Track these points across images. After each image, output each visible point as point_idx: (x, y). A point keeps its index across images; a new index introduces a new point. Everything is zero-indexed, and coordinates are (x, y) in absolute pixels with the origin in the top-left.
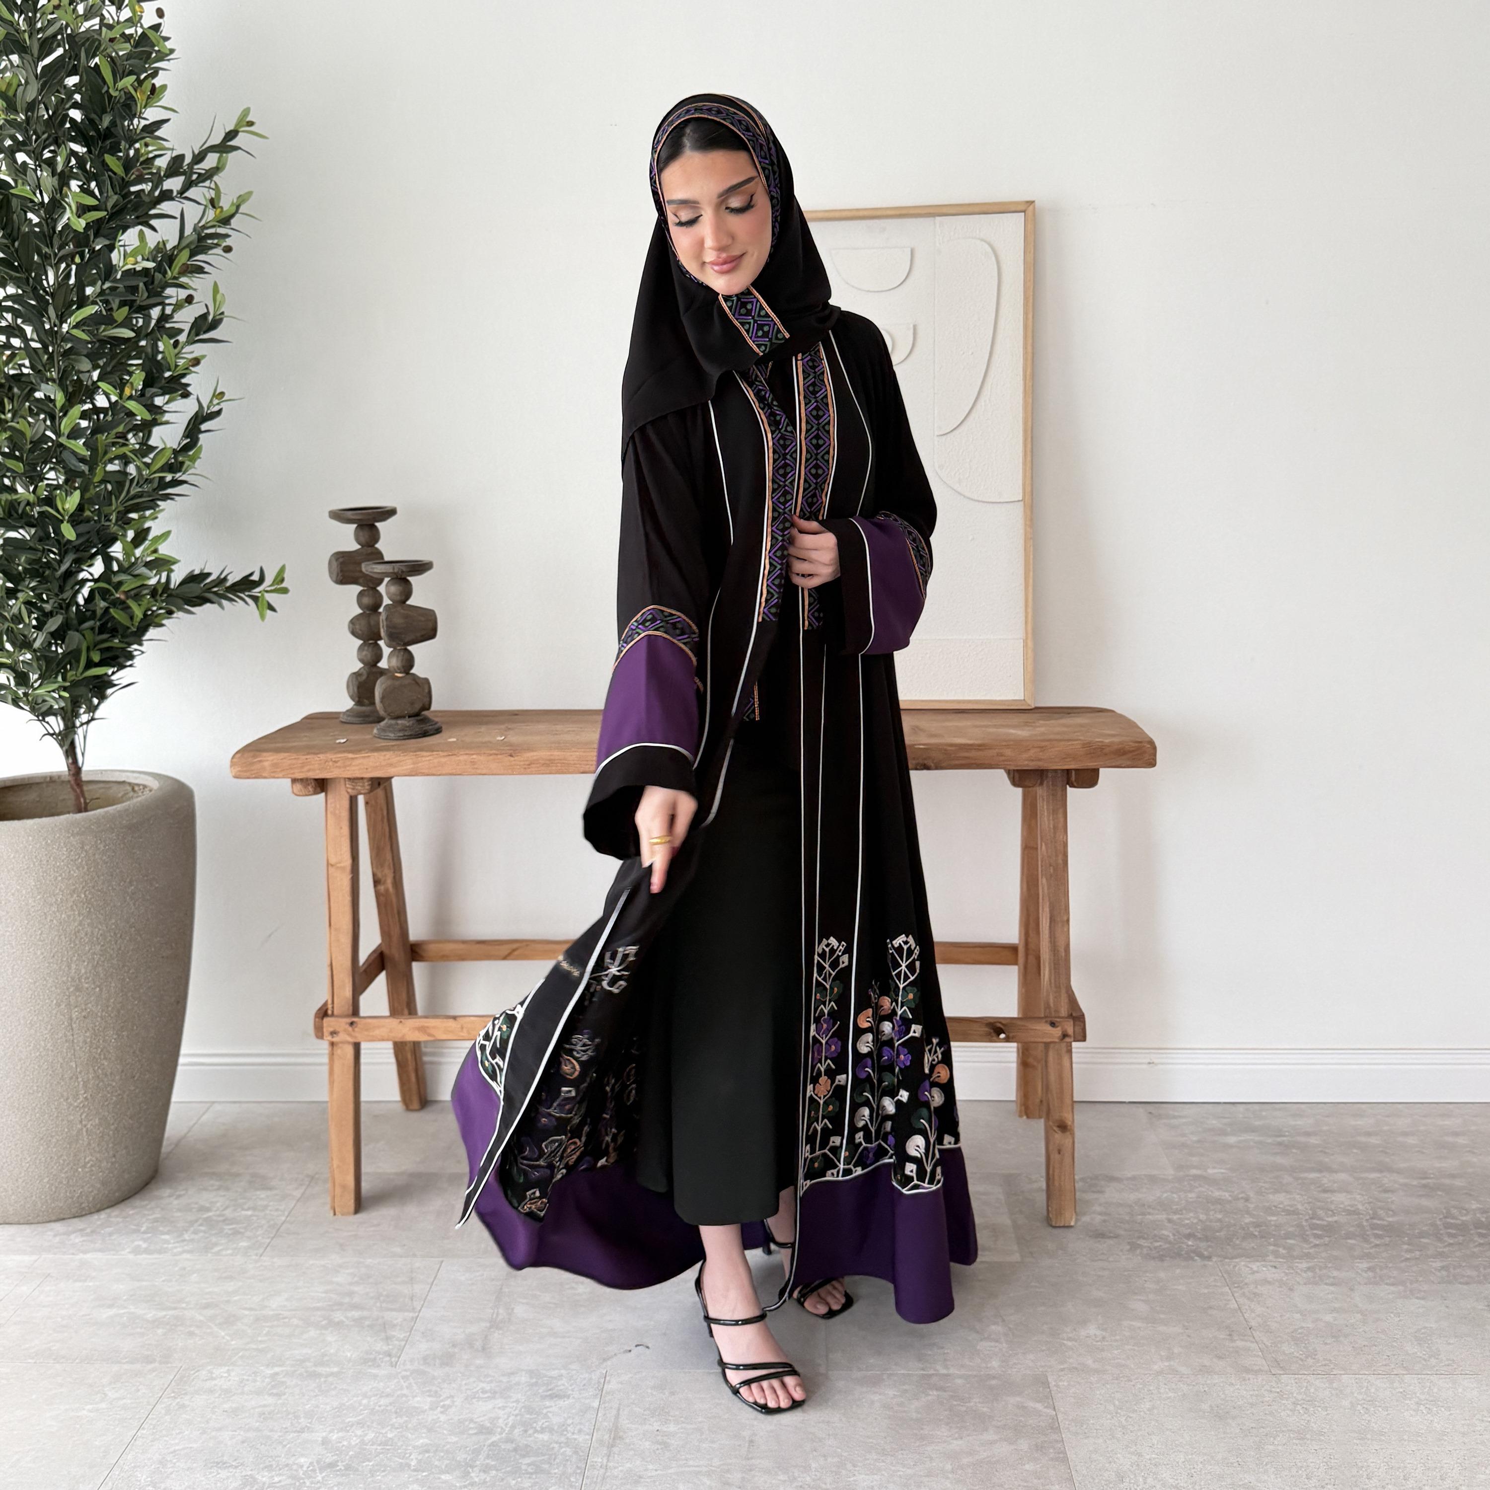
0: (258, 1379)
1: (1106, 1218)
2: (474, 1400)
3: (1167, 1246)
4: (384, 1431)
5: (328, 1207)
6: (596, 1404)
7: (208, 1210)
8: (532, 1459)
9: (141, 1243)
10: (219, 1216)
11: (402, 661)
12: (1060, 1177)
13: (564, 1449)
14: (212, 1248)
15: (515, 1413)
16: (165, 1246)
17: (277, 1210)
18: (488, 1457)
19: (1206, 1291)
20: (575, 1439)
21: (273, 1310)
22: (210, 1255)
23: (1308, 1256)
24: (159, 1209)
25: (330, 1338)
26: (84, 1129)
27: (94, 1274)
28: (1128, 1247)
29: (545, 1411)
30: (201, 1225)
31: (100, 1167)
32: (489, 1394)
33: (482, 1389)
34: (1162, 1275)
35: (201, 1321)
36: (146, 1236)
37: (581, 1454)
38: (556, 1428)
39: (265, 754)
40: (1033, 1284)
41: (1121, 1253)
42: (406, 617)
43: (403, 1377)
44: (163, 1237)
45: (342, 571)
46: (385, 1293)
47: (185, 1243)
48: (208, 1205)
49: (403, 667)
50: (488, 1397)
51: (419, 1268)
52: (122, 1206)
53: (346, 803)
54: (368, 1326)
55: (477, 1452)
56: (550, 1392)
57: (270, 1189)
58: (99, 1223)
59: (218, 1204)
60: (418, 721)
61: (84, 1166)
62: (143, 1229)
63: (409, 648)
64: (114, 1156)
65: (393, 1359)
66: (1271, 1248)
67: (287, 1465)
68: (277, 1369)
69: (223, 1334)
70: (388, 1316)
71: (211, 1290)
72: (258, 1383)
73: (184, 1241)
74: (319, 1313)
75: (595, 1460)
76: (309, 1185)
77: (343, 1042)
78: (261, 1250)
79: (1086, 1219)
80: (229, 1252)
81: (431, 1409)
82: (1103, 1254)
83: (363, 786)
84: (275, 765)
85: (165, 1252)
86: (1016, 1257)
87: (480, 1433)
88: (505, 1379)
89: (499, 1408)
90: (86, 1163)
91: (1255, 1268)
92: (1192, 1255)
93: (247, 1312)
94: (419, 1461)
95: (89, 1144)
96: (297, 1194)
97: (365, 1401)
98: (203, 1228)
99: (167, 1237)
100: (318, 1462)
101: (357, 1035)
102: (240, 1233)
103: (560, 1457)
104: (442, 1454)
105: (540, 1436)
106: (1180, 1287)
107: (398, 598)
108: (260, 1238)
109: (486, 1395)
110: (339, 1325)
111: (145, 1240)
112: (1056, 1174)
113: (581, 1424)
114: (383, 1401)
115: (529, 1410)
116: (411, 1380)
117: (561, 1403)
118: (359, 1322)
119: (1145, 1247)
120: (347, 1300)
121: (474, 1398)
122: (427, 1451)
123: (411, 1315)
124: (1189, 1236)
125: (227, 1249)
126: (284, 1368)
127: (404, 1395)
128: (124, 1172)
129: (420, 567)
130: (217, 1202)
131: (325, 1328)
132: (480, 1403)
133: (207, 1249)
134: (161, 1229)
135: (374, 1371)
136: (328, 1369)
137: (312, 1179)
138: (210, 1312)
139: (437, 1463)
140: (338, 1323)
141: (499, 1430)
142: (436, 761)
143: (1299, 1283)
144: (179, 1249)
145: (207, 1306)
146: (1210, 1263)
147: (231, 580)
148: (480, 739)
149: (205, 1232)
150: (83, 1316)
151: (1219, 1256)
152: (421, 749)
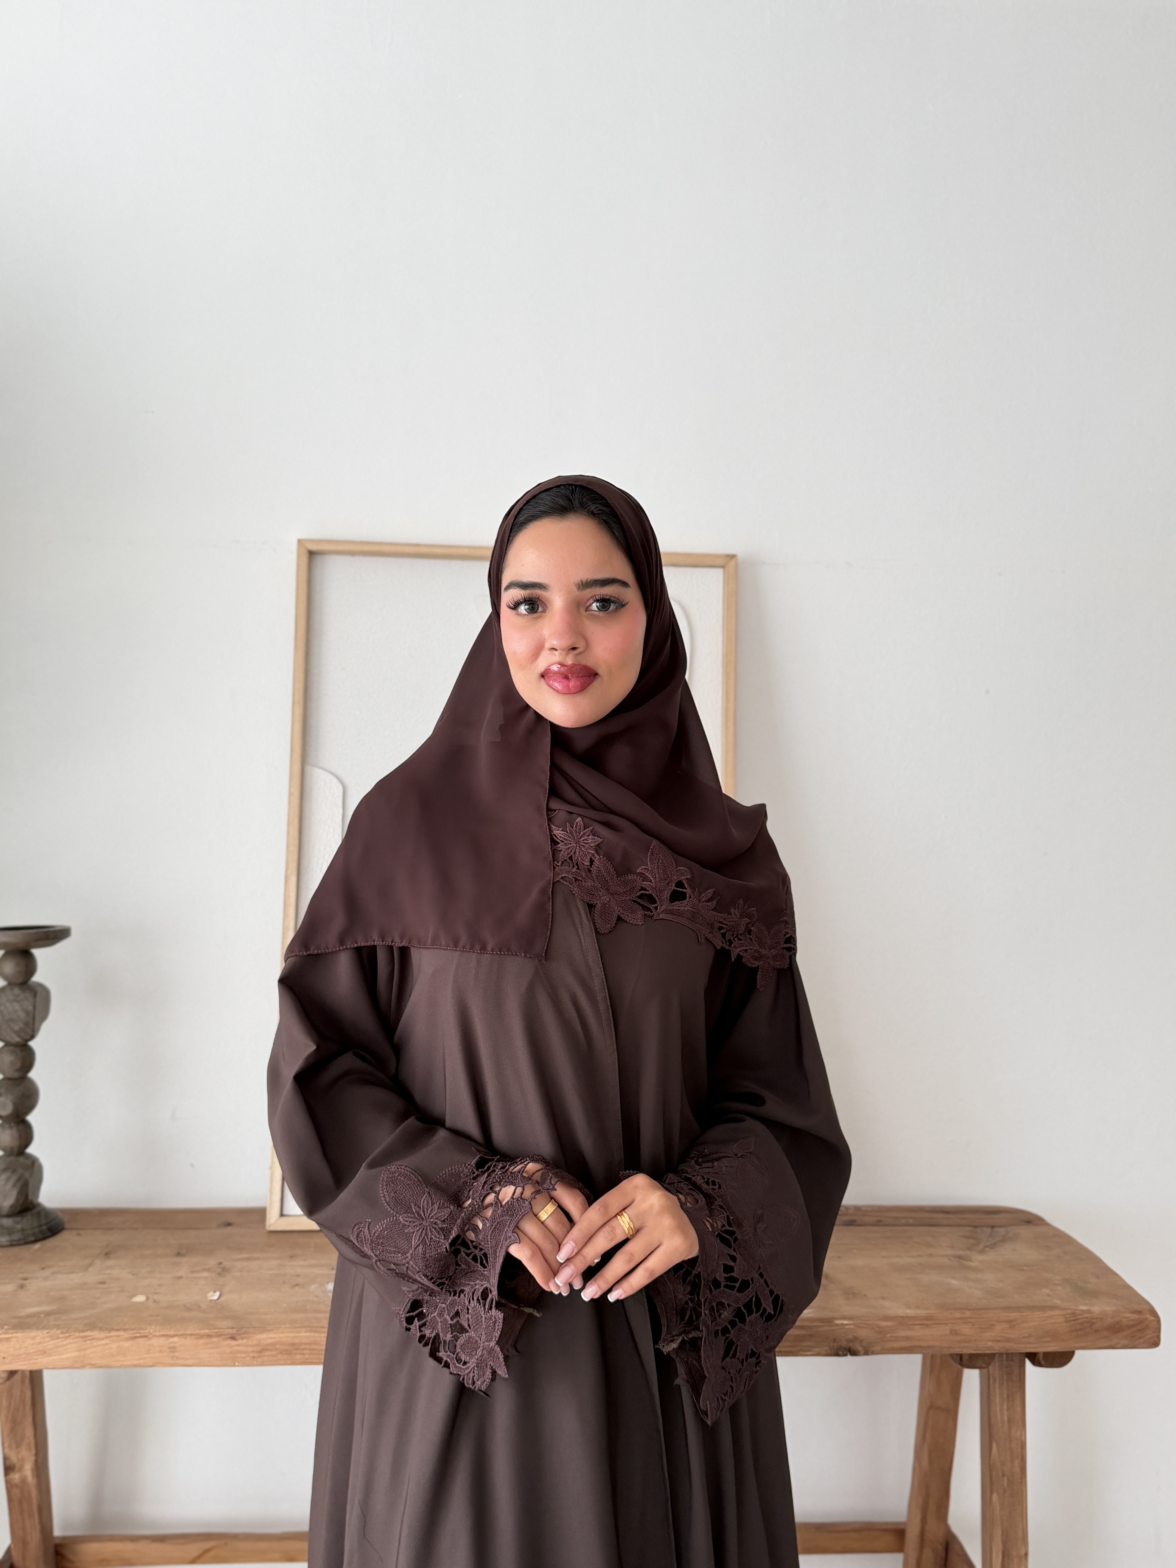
142: (114, 1346)
152: (92, 1326)
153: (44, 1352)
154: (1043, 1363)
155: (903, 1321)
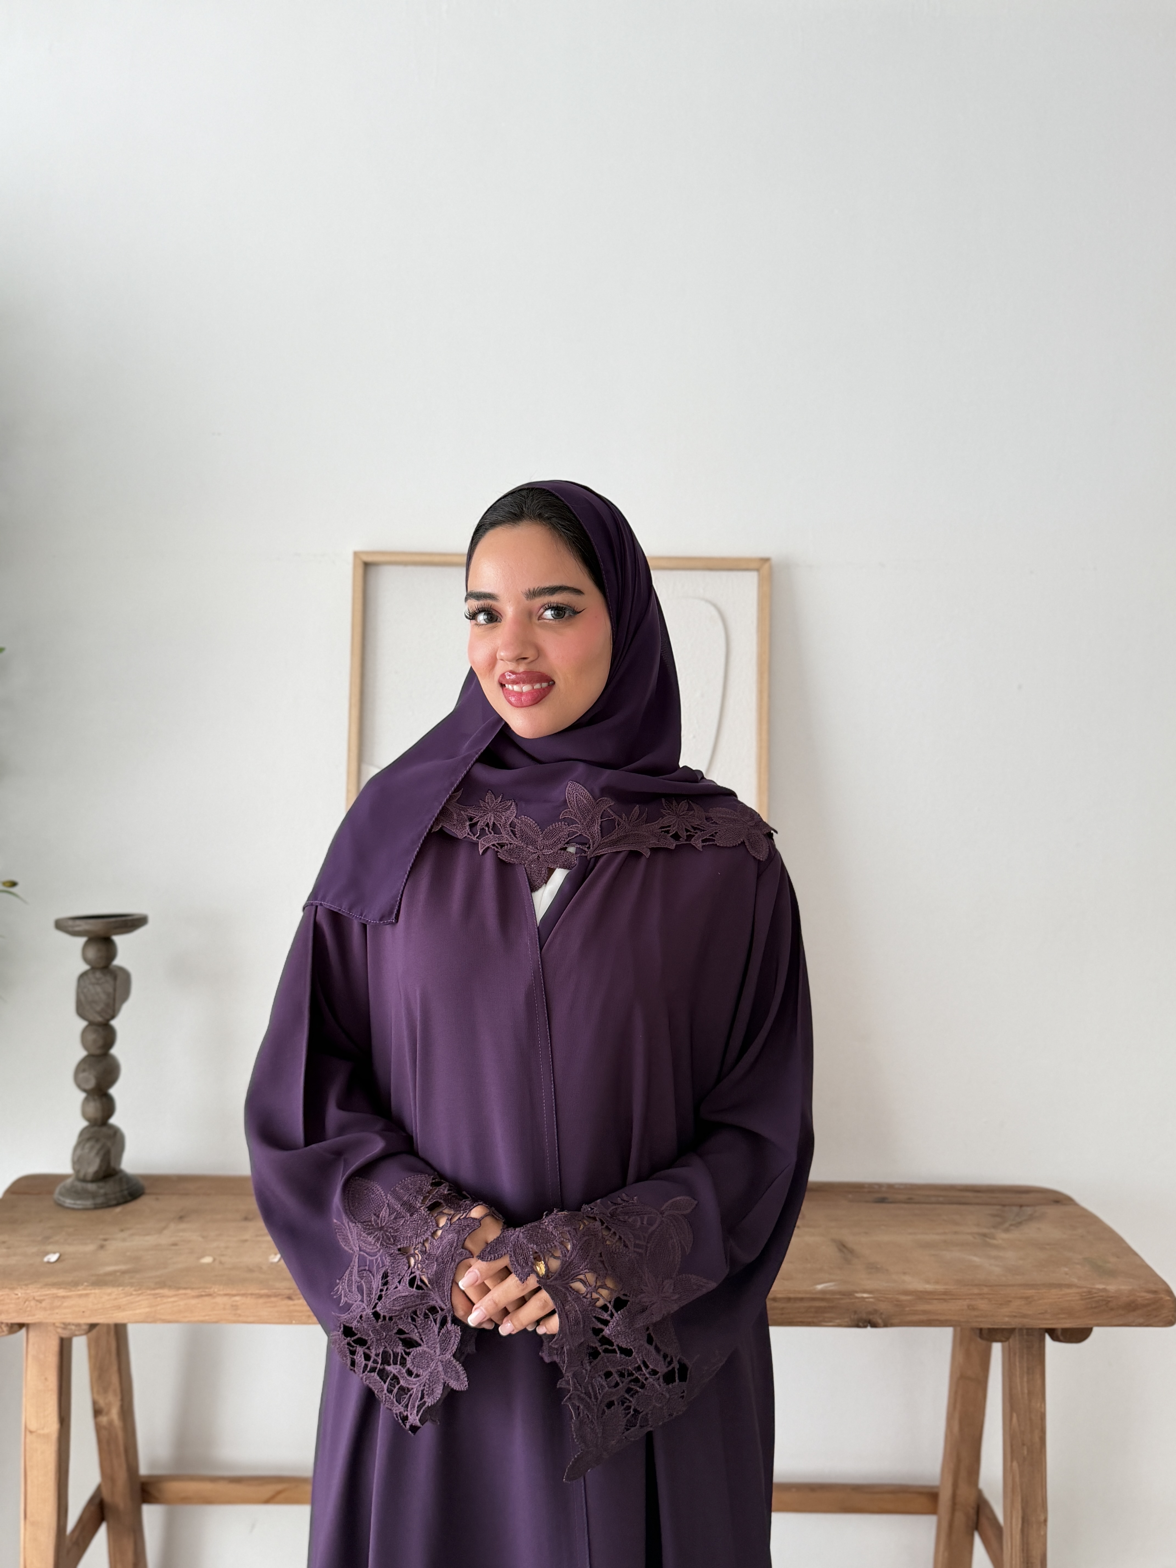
53: (54, 1345)
83: (79, 1328)
152: (162, 1284)
154: (1061, 1338)
155: (922, 1296)
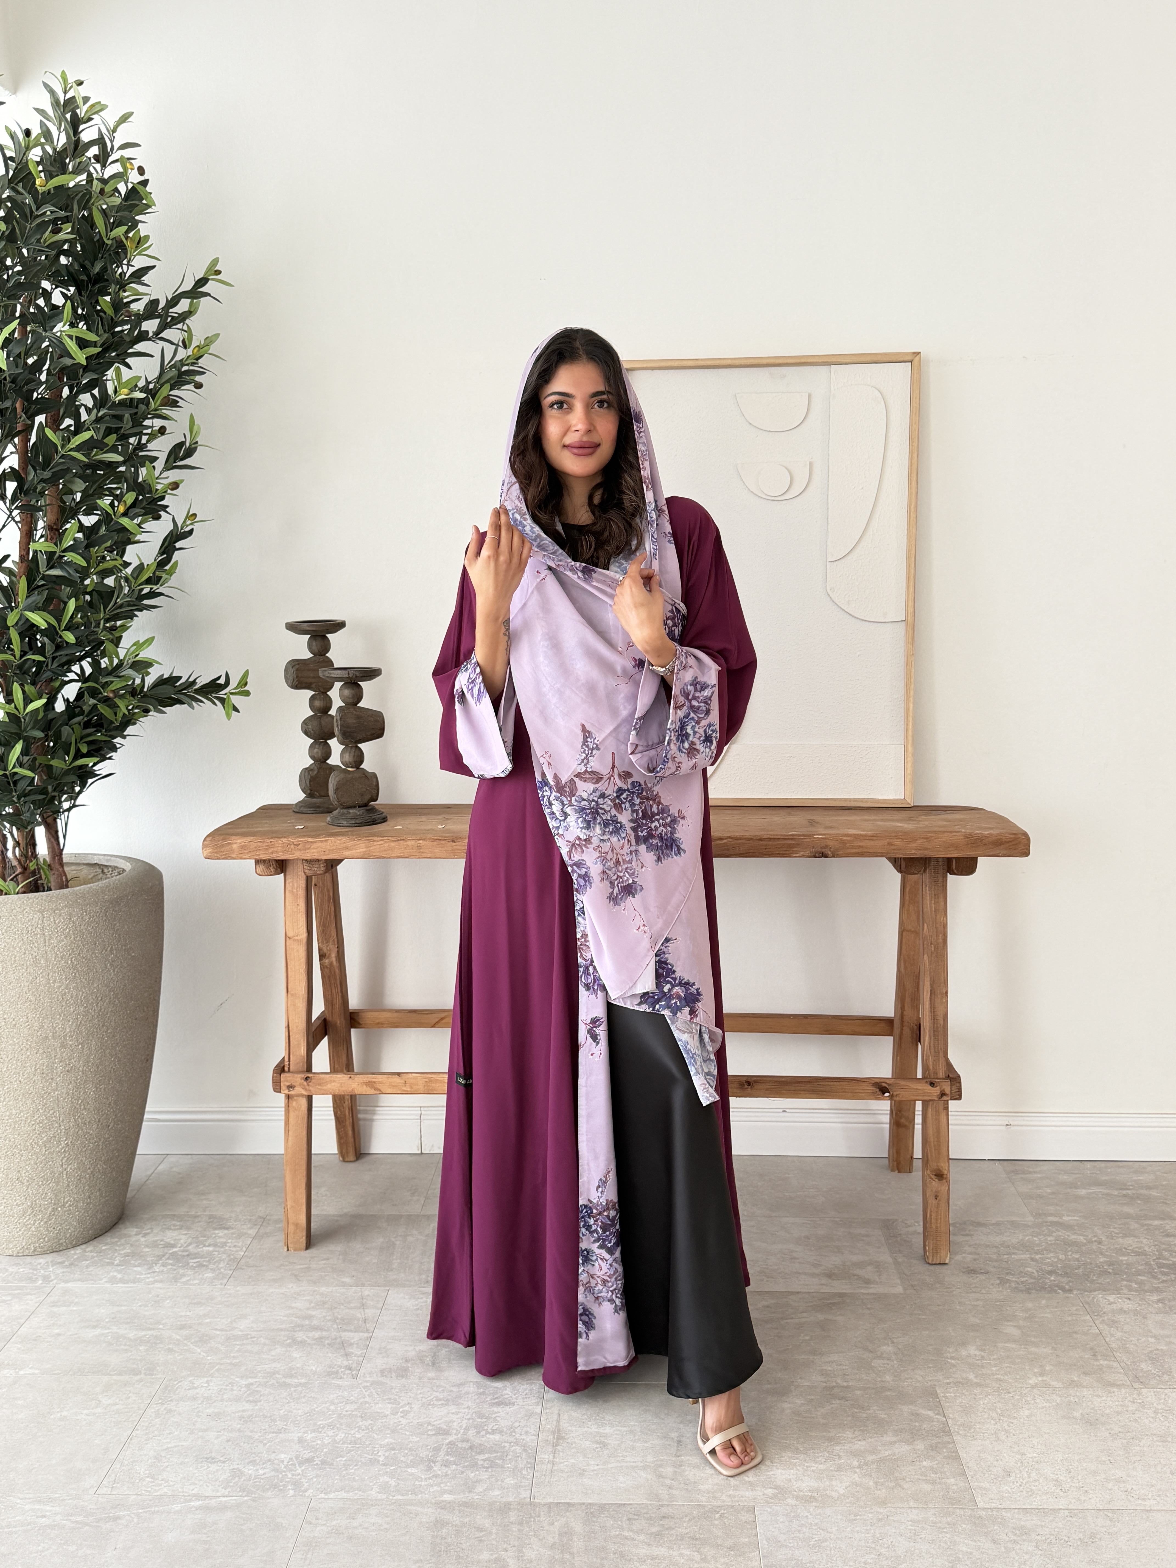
0: (235, 1388)
1: (977, 1257)
2: (430, 1407)
3: (1033, 1281)
4: (352, 1432)
5: (282, 1244)
6: (538, 1410)
7: (173, 1246)
8: (487, 1456)
9: (115, 1274)
10: (183, 1251)
11: (354, 756)
12: (937, 1220)
13: (514, 1448)
14: (180, 1279)
15: (467, 1417)
16: (138, 1276)
17: (235, 1246)
18: (447, 1454)
19: (1070, 1319)
20: (524, 1439)
21: (241, 1331)
22: (179, 1284)
23: (1157, 1290)
24: (129, 1245)
25: (296, 1355)
26: (65, 1172)
27: (77, 1300)
28: (998, 1282)
29: (494, 1416)
30: (168, 1259)
31: (77, 1207)
32: (443, 1402)
33: (436, 1397)
34: (1030, 1305)
35: (177, 1340)
36: (119, 1268)
37: (530, 1451)
38: (505, 1429)
39: (234, 837)
40: (915, 1312)
41: (991, 1287)
42: (358, 717)
43: (364, 1387)
44: (135, 1269)
45: (297, 677)
46: (339, 1317)
47: (156, 1274)
48: (172, 1242)
49: (355, 762)
50: (442, 1404)
51: (368, 1295)
52: (95, 1242)
53: (302, 883)
54: (329, 1344)
55: (437, 1450)
56: (496, 1400)
57: (227, 1229)
58: (75, 1257)
59: (182, 1241)
60: (367, 810)
61: (64, 1206)
62: (116, 1263)
63: (359, 745)
64: (89, 1197)
65: (354, 1372)
66: (1125, 1283)
67: (269, 1460)
68: (251, 1381)
69: (199, 1350)
70: (346, 1335)
71: (183, 1314)
72: (235, 1392)
73: (154, 1272)
74: (283, 1333)
75: (543, 1456)
76: (261, 1226)
77: (298, 1096)
78: (225, 1281)
79: (958, 1258)
80: (197, 1282)
81: (392, 1414)
82: (976, 1287)
83: (319, 868)
84: (243, 847)
85: (139, 1282)
86: (899, 1289)
87: (438, 1434)
88: (455, 1389)
89: (452, 1413)
90: (65, 1203)
91: (1112, 1300)
92: (1056, 1288)
93: (218, 1332)
94: (387, 1457)
95: (68, 1186)
96: (253, 1232)
97: (332, 1407)
98: (170, 1262)
99: (139, 1269)
100: (297, 1457)
101: (311, 1088)
102: (204, 1266)
103: (511, 1453)
104: (406, 1451)
105: (491, 1437)
106: (1046, 1315)
107: (351, 700)
108: (222, 1270)
109: (440, 1403)
110: (302, 1343)
111: (120, 1272)
112: (934, 1215)
113: (526, 1426)
114: (348, 1407)
115: (481, 1415)
116: (372, 1390)
117: (507, 1409)
118: (320, 1341)
119: (1013, 1281)
120: (307, 1322)
121: (429, 1404)
122: (393, 1449)
123: (366, 1335)
124: (1051, 1273)
125: (194, 1279)
126: (257, 1380)
127: (366, 1402)
128: (97, 1212)
129: (371, 674)
130: (180, 1239)
131: (290, 1346)
132: (435, 1409)
133: (176, 1280)
134: (132, 1262)
135: (339, 1382)
136: (296, 1381)
137: (264, 1220)
138: (185, 1332)
139: (402, 1458)
140: (301, 1342)
141: (455, 1431)
142: (386, 845)
143: (1151, 1313)
144: (151, 1279)
145: (182, 1327)
146: (1072, 1295)
147: (201, 682)
148: (422, 827)
149: (171, 1264)
150: (71, 1335)
151: (1078, 1290)
152: (372, 835)
153: (347, 848)
154: (958, 870)
